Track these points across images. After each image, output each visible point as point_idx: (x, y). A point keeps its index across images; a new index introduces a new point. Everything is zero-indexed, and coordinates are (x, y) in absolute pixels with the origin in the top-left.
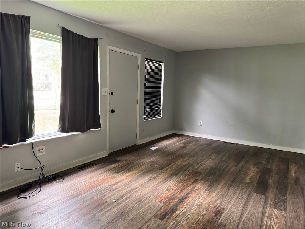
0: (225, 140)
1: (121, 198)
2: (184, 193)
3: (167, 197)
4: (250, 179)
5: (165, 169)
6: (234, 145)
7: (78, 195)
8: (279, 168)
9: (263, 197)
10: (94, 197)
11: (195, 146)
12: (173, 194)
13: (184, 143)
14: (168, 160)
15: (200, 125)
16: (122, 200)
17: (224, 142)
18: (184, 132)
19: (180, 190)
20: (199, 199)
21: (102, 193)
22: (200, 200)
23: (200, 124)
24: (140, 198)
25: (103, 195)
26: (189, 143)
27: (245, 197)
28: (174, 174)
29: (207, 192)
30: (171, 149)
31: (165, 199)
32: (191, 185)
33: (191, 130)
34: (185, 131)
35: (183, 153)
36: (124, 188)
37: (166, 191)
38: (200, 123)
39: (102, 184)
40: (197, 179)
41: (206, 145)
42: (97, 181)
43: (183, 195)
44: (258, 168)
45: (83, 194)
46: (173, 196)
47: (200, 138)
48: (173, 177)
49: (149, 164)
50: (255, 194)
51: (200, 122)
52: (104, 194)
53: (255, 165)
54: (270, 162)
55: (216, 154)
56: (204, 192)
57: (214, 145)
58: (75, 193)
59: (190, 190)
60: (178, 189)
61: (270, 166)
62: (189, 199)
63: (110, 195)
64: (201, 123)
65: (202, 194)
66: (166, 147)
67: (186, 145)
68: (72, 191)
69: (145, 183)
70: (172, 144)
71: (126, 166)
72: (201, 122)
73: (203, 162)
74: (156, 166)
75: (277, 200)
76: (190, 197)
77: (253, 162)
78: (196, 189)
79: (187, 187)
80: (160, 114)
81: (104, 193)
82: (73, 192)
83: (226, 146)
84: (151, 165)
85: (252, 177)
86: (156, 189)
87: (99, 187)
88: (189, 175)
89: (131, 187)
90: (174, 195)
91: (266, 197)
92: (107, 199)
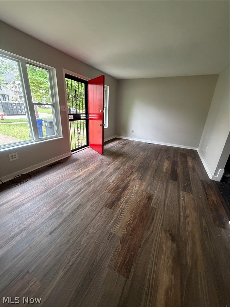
1: (80, 191)
2: (125, 183)
3: (113, 187)
4: (166, 169)
5: (111, 164)
6: (152, 145)
7: (46, 190)
9: (176, 182)
10: (59, 191)
11: (130, 146)
12: (117, 185)
13: (122, 145)
15: (132, 132)
16: (81, 192)
17: (147, 143)
18: (121, 136)
19: (122, 181)
21: (65, 187)
22: (136, 188)
24: (94, 190)
25: (66, 189)
26: (126, 144)
27: (165, 184)
28: (117, 168)
29: (140, 181)
30: (114, 149)
31: (112, 189)
32: (129, 176)
35: (122, 152)
37: (112, 182)
39: (66, 179)
40: (133, 172)
41: (136, 145)
42: (62, 177)
43: (124, 185)
44: (169, 161)
45: (50, 189)
46: (117, 186)
47: (132, 141)
48: (116, 171)
49: (100, 161)
50: (171, 181)
52: (67, 188)
53: (167, 159)
55: (143, 151)
56: (138, 182)
57: (141, 145)
58: (44, 188)
59: (129, 180)
61: (176, 159)
62: (129, 188)
63: (71, 188)
65: (137, 183)
66: (111, 147)
67: (124, 146)
68: (41, 187)
70: (114, 146)
74: (105, 162)
76: (129, 186)
77: (166, 157)
78: (133, 180)
79: (127, 178)
81: (67, 187)
83: (148, 146)
85: (167, 167)
86: (106, 181)
87: (63, 182)
88: (128, 169)
89: (87, 181)
90: (118, 185)
91: (178, 182)
92: (69, 192)
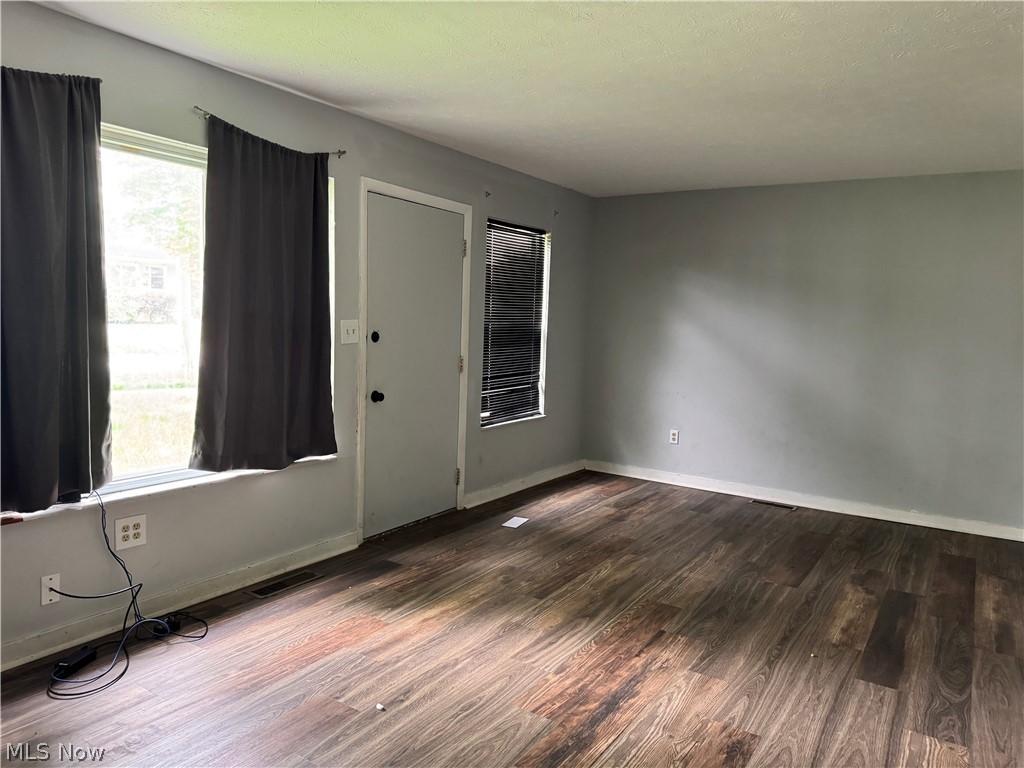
0: (757, 495)
1: (402, 698)
2: (619, 679)
3: (561, 695)
4: (844, 631)
5: (554, 594)
6: (785, 511)
7: (256, 686)
8: (940, 592)
9: (889, 693)
10: (310, 692)
11: (656, 516)
12: (579, 685)
13: (617, 505)
14: (564, 564)
15: (671, 441)
16: (407, 703)
17: (755, 501)
18: (619, 466)
19: (606, 669)
20: (670, 700)
21: (337, 680)
22: (674, 703)
23: (674, 439)
24: (467, 697)
25: (340, 688)
26: (637, 502)
27: (828, 693)
28: (586, 613)
29: (697, 676)
30: (575, 525)
31: (552, 701)
32: (641, 651)
33: (644, 459)
34: (623, 462)
35: (616, 539)
36: (414, 660)
37: (557, 673)
38: (672, 437)
39: (338, 648)
40: (663, 632)
41: (693, 510)
42: (322, 637)
43: (614, 686)
44: (868, 592)
45: (270, 683)
46: (581, 690)
47: (673, 489)
48: (580, 624)
49: (501, 578)
50: (861, 685)
51: (672, 431)
52: (344, 684)
53: (860, 581)
54: (909, 572)
55: (728, 541)
56: (688, 678)
57: (720, 511)
58: (246, 678)
59: (639, 670)
60: (599, 665)
61: (909, 584)
62: (637, 701)
63: (363, 686)
64: (674, 435)
65: (681, 682)
66: (558, 517)
67: (626, 511)
68: (233, 673)
69: (485, 644)
70: (577, 507)
71: (420, 586)
72: (676, 432)
73: (684, 572)
74: (523, 584)
75: (937, 704)
76: (638, 693)
77: (853, 572)
78: (661, 667)
79: (630, 659)
80: (535, 405)
81: (344, 679)
82: (239, 677)
83: (760, 516)
84: (506, 581)
85: (851, 623)
86: (525, 666)
87: (328, 658)
88: (638, 618)
89: (438, 658)
90: (585, 686)
91: (900, 693)
92: (353, 699)
